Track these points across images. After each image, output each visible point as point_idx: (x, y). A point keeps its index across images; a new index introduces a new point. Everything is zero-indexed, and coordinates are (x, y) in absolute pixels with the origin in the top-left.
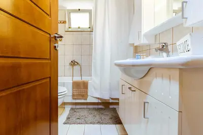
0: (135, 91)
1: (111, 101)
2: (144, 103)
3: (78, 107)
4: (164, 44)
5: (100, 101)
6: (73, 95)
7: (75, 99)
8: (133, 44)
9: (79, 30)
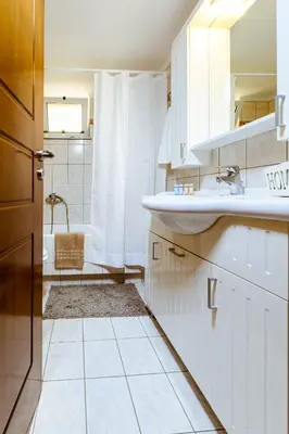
0: (183, 256)
1: (127, 271)
2: (209, 280)
3: (65, 283)
4: (232, 170)
5: (106, 272)
6: (56, 262)
7: (60, 269)
8: (169, 165)
9: (64, 136)
